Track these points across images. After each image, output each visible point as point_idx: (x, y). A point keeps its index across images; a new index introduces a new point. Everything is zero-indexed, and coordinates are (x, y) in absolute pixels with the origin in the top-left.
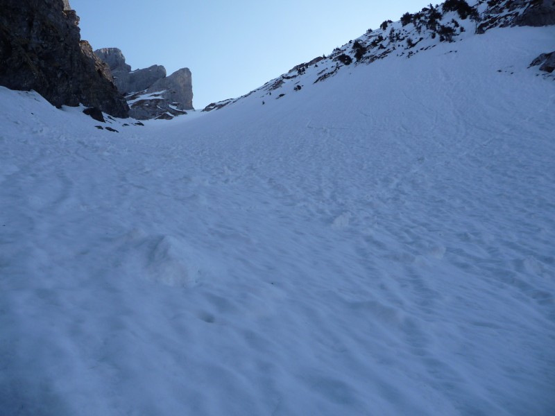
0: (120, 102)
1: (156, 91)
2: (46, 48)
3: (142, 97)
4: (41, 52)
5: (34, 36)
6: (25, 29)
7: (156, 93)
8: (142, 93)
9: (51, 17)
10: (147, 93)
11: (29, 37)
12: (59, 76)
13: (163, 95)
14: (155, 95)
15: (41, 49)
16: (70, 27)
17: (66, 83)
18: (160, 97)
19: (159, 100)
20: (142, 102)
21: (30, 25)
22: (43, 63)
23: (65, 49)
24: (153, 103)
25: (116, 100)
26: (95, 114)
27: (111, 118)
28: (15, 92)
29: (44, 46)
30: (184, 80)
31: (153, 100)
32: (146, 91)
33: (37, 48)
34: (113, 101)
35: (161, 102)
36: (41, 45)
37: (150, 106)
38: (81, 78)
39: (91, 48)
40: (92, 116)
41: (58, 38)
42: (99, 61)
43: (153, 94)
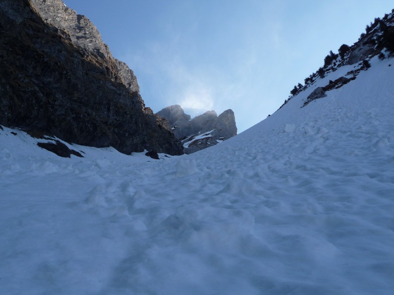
0: (176, 145)
1: (207, 131)
2: (119, 120)
3: (197, 138)
4: (115, 124)
5: (111, 115)
6: (106, 113)
7: (207, 133)
8: (197, 135)
9: (121, 101)
10: (200, 134)
11: (109, 117)
12: (127, 135)
13: (212, 133)
14: (206, 135)
15: (115, 122)
16: (135, 103)
17: (131, 139)
18: (210, 136)
19: (209, 137)
20: (197, 141)
21: (109, 110)
22: (116, 130)
23: (131, 118)
24: (204, 140)
25: (173, 143)
26: (153, 155)
27: (166, 156)
28: (99, 149)
29: (117, 119)
30: (228, 119)
31: (204, 138)
32: (200, 132)
33: (113, 122)
34: (171, 145)
35: (210, 139)
36: (116, 119)
37: (202, 143)
38: (145, 133)
39: (152, 111)
40: (151, 156)
41: (126, 113)
42: (159, 119)
43: (205, 134)
